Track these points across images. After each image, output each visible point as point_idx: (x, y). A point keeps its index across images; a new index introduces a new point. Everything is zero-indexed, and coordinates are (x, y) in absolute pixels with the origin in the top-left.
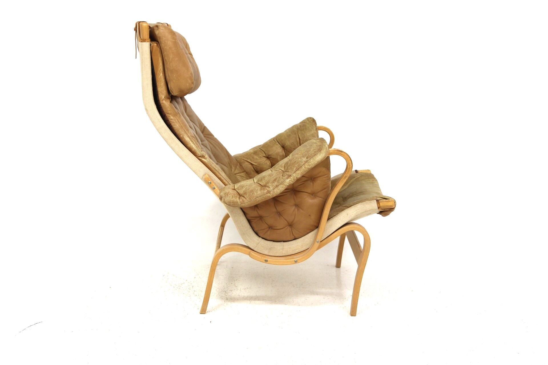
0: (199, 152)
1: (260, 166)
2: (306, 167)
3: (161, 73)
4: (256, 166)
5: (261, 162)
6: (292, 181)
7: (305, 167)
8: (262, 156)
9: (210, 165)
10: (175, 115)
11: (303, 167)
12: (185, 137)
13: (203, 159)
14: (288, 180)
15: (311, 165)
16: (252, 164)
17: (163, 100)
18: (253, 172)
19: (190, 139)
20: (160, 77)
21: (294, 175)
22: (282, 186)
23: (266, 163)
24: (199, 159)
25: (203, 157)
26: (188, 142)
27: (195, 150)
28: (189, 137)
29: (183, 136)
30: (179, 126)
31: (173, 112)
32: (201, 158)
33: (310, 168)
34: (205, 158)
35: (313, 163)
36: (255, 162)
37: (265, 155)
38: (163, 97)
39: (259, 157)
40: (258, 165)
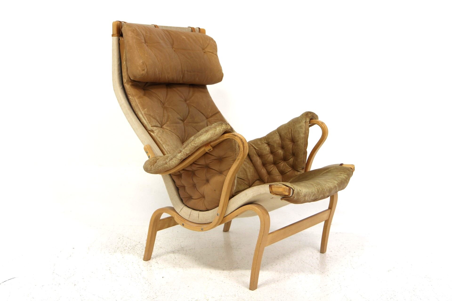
0: (149, 127)
1: (260, 151)
2: (193, 144)
3: (124, 61)
4: (258, 150)
5: (262, 147)
6: (183, 156)
7: (191, 145)
8: (263, 142)
9: (156, 139)
10: (133, 96)
11: (190, 145)
12: (139, 114)
13: (152, 133)
14: (179, 154)
15: (196, 144)
16: (255, 149)
17: (125, 83)
18: (256, 155)
19: (143, 115)
20: (123, 65)
21: (184, 151)
22: (175, 159)
23: (266, 149)
24: (149, 133)
25: (152, 131)
26: (141, 118)
27: (146, 125)
28: (142, 114)
29: (138, 112)
30: (135, 104)
31: (131, 93)
32: (150, 132)
33: (196, 146)
34: (153, 133)
35: (198, 142)
36: (257, 147)
37: (266, 142)
38: (125, 81)
39: (261, 143)
40: (259, 150)
